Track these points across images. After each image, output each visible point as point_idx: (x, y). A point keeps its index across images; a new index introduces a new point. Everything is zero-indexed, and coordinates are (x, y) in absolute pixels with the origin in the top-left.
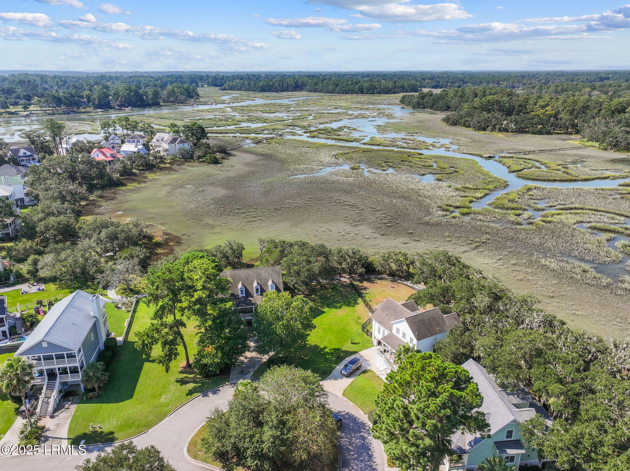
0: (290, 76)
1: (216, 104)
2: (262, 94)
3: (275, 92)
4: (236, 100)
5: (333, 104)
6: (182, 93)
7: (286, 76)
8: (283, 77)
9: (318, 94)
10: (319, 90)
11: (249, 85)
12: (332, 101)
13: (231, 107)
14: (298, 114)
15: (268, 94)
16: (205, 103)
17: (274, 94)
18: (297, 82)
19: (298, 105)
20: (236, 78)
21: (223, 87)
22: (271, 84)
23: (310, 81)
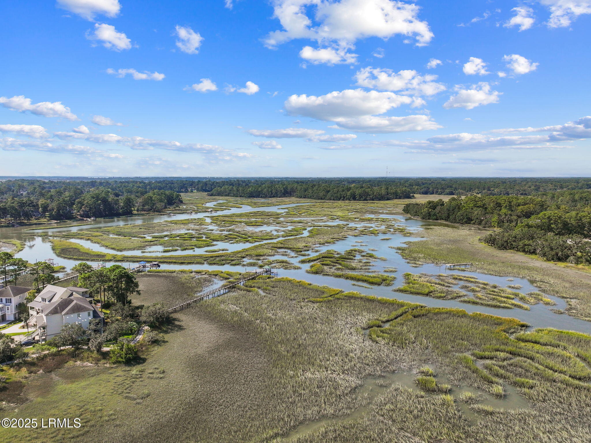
0: (279, 182)
1: (196, 213)
2: (249, 200)
3: (264, 198)
4: (220, 207)
5: (327, 213)
6: (161, 201)
7: (274, 181)
8: (272, 183)
9: (309, 200)
10: (309, 196)
11: (238, 191)
12: (325, 209)
13: (212, 217)
14: (290, 228)
15: (256, 200)
16: (183, 212)
17: (263, 200)
18: (287, 188)
19: (288, 214)
20: (226, 184)
21: (211, 192)
22: (260, 189)
23: (299, 187)
